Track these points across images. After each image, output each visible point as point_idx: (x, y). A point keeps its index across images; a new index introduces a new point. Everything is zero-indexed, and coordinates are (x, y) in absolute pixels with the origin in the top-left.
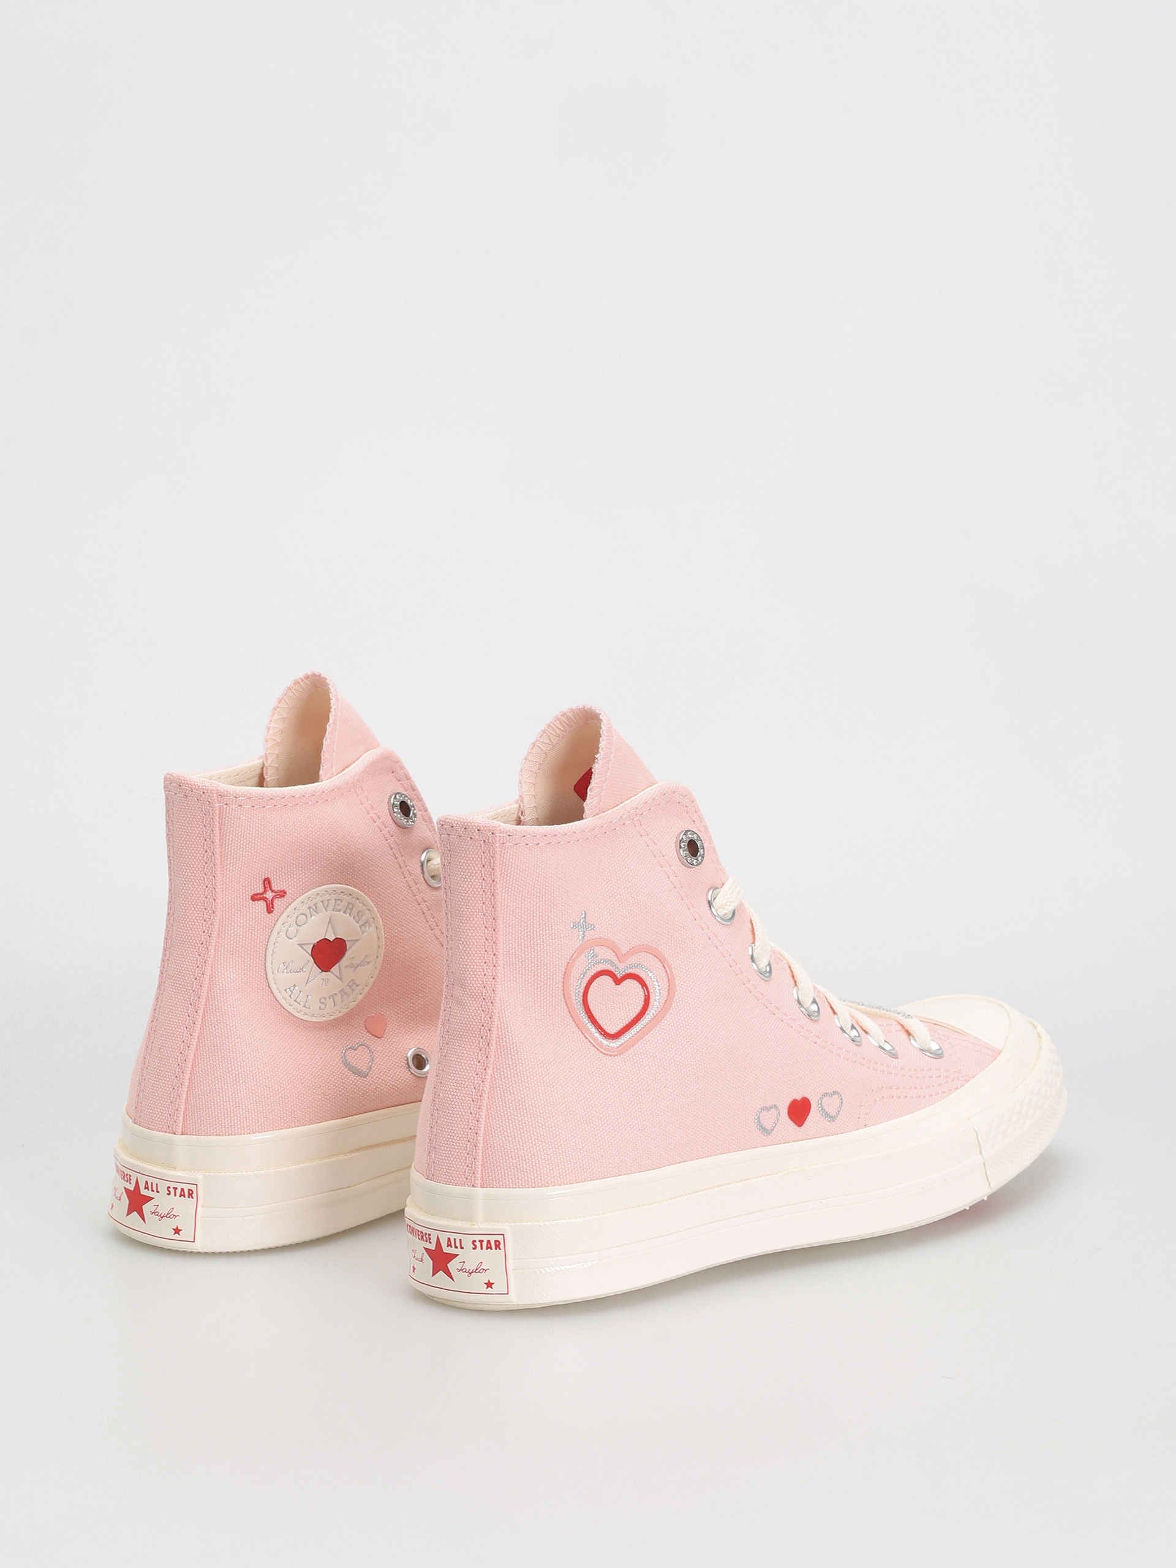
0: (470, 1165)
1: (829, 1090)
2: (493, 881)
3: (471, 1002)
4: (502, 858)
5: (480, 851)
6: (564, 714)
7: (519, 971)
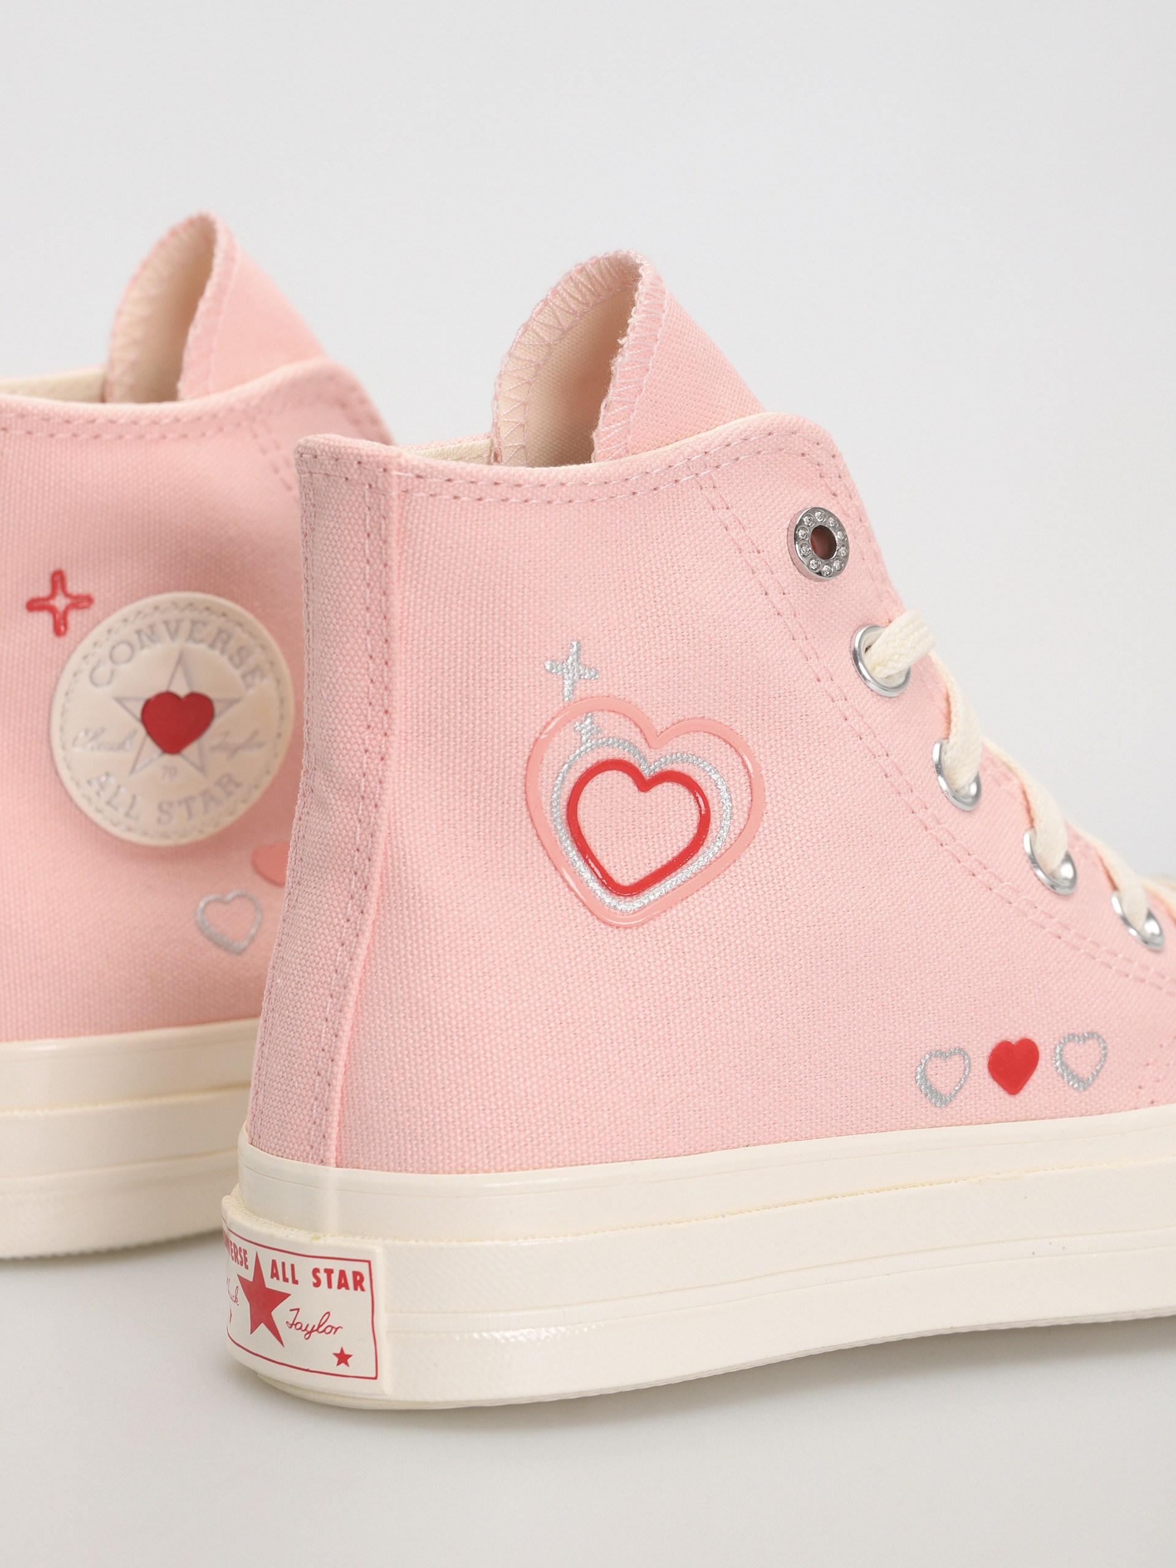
0: (318, 1121)
1: (1080, 1030)
2: (386, 565)
3: (339, 803)
4: (404, 521)
5: (363, 505)
6: (582, 270)
7: (436, 748)
